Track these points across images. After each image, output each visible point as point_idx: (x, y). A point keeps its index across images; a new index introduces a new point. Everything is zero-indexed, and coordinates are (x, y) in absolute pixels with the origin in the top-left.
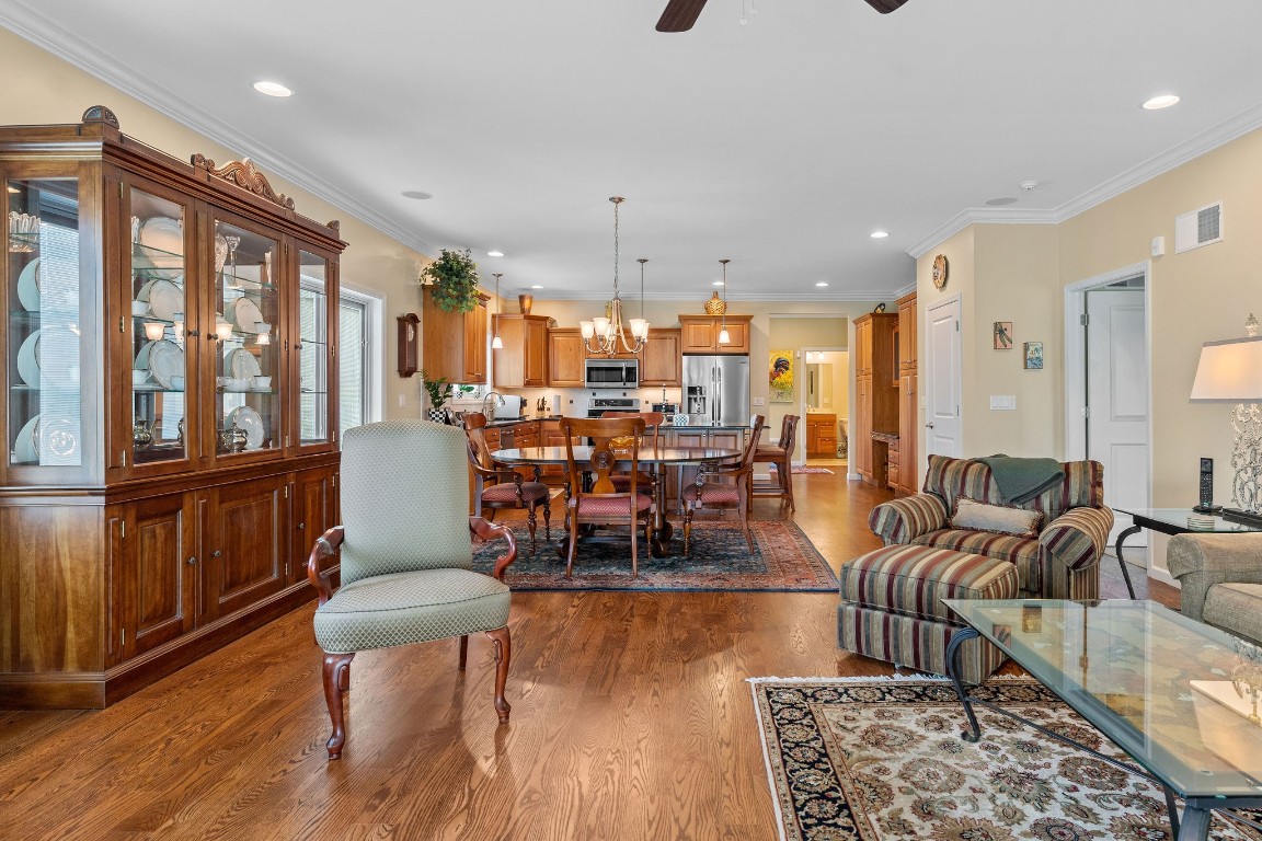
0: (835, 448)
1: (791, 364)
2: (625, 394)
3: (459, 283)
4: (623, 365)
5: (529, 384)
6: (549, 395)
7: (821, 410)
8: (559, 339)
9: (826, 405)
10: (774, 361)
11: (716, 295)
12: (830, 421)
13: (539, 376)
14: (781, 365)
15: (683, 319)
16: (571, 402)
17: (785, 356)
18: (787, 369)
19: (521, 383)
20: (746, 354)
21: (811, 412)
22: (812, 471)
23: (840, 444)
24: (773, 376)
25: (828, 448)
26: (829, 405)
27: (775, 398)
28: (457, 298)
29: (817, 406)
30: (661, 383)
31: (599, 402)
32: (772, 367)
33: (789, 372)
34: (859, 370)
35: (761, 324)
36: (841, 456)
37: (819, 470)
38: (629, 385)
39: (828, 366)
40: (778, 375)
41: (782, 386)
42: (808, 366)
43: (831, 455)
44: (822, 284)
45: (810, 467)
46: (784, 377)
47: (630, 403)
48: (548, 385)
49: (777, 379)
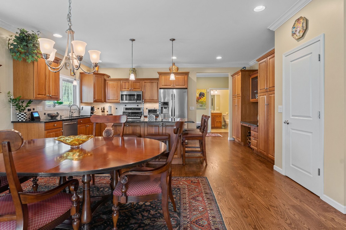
0: (221, 125)
1: (205, 94)
2: (138, 106)
3: (27, 46)
4: (136, 93)
5: (95, 101)
6: (107, 106)
7: (216, 112)
8: (110, 83)
9: (217, 110)
10: (199, 94)
11: (174, 64)
12: (219, 115)
13: (100, 98)
14: (202, 95)
15: (160, 74)
16: (117, 109)
17: (204, 91)
18: (204, 96)
19: (92, 101)
20: (187, 88)
21: (212, 112)
22: (214, 135)
23: (223, 124)
24: (198, 99)
25: (219, 125)
26: (219, 109)
27: (199, 107)
28: (25, 53)
29: (214, 110)
30: (152, 101)
31: (127, 109)
32: (198, 95)
33: (204, 98)
34: (234, 96)
35: (193, 77)
36: (223, 127)
37: (216, 135)
38: (138, 102)
39: (219, 96)
40: (201, 99)
41: (202, 102)
42: (212, 96)
43: (220, 128)
44: (219, 58)
45: (212, 133)
46: (203, 99)
47: (139, 109)
48: (105, 102)
49: (200, 100)
